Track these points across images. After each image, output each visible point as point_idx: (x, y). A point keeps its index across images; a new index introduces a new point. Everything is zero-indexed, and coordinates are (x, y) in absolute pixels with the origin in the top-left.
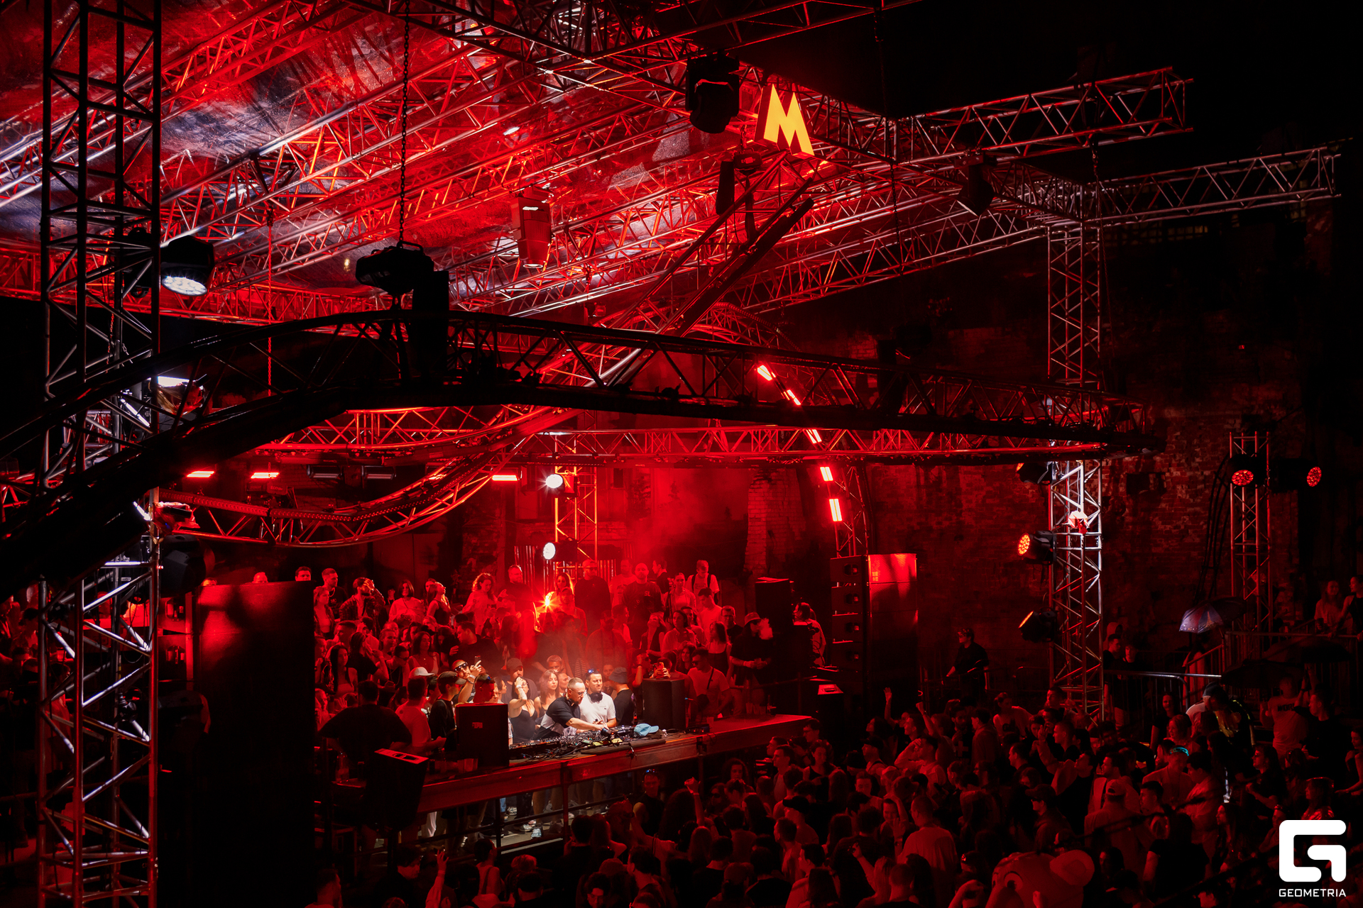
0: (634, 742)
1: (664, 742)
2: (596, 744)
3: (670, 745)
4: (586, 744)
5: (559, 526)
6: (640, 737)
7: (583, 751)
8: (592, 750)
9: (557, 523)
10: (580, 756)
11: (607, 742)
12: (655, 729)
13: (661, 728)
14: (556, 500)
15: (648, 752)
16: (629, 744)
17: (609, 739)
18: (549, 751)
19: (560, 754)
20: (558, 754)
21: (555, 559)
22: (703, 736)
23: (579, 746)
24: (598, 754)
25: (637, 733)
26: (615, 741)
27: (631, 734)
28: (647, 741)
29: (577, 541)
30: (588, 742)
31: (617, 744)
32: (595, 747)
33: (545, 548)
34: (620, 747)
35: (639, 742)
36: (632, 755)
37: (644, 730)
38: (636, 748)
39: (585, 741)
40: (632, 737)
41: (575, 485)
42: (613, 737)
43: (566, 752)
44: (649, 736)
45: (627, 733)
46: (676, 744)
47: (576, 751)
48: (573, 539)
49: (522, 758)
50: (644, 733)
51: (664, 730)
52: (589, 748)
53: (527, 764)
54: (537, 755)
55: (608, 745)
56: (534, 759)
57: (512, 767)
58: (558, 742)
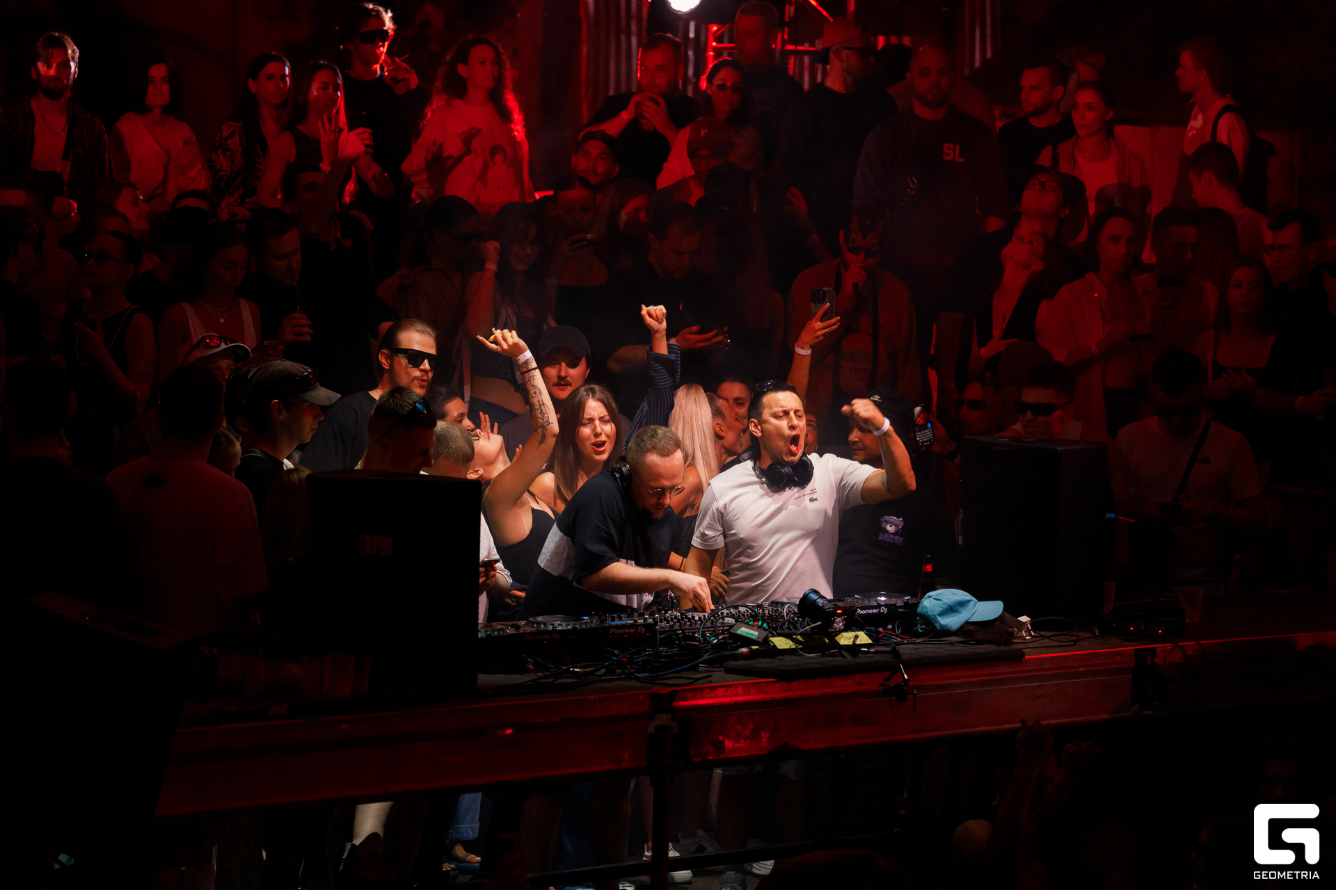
0: (908, 649)
1: (1018, 657)
2: (781, 643)
3: (1038, 668)
4: (747, 641)
6: (933, 631)
7: (732, 663)
8: (763, 663)
11: (820, 641)
12: (990, 610)
13: (1012, 609)
16: (895, 653)
17: (826, 631)
18: (616, 655)
19: (657, 668)
20: (644, 667)
21: (708, 11)
22: (1159, 647)
23: (718, 647)
24: (784, 677)
25: (928, 621)
26: (845, 639)
27: (908, 620)
30: (753, 633)
31: (854, 649)
32: (776, 652)
34: (861, 659)
35: (930, 649)
36: (900, 692)
37: (951, 609)
38: (915, 665)
39: (743, 631)
40: (909, 631)
42: (839, 623)
43: (671, 664)
44: (969, 630)
45: (893, 614)
46: (1058, 668)
47: (710, 663)
49: (524, 670)
50: (953, 622)
51: (1024, 619)
52: (753, 655)
53: (536, 688)
54: (574, 663)
55: (822, 649)
56: (560, 675)
57: (487, 694)
58: (650, 628)
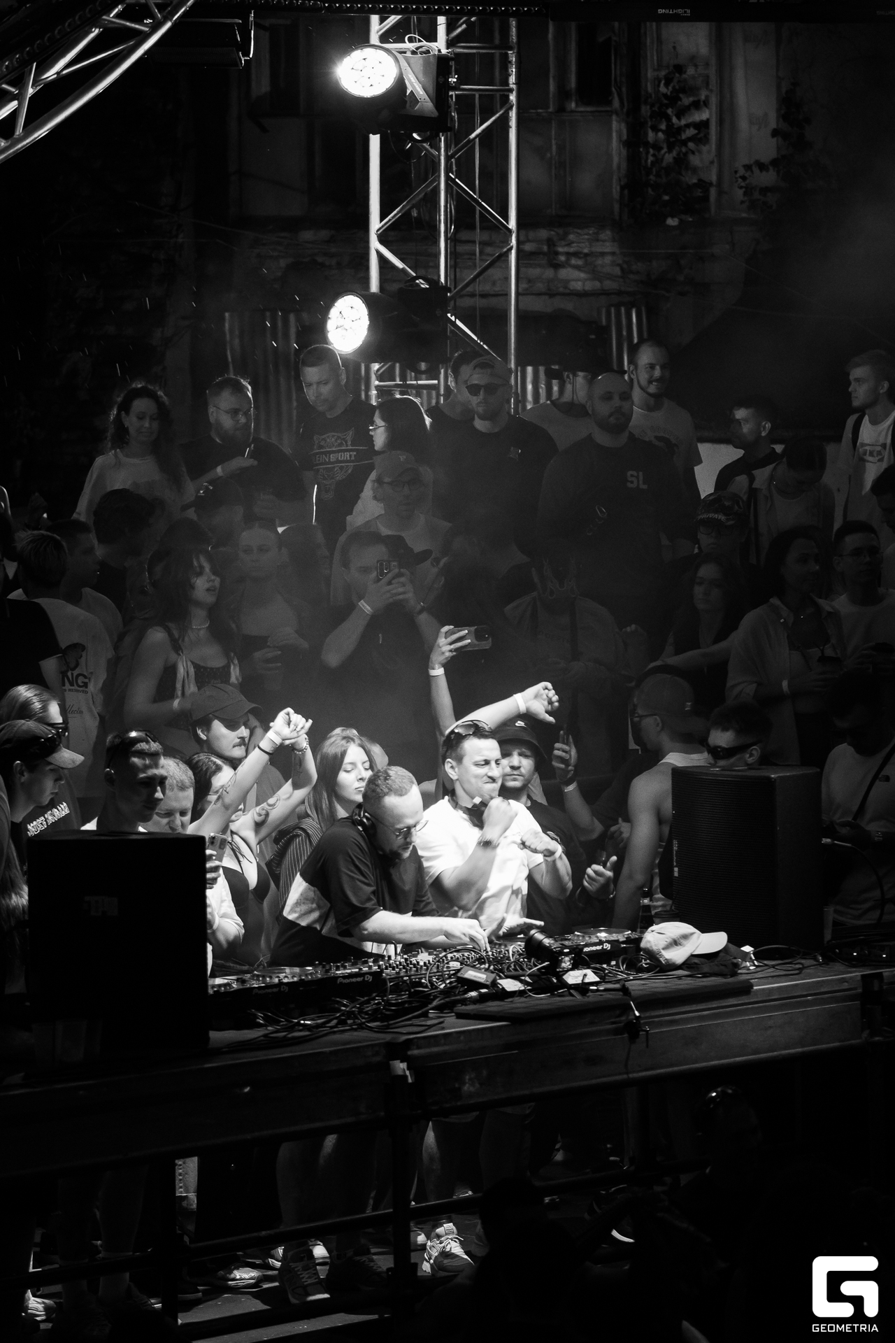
0: (639, 984)
1: (746, 989)
2: (510, 985)
3: (768, 996)
4: (475, 985)
5: (383, 239)
6: (659, 966)
7: (462, 1008)
8: (493, 1006)
9: (375, 224)
10: (453, 1025)
11: (548, 981)
12: (715, 941)
13: (736, 940)
14: (375, 141)
15: (689, 1018)
16: (624, 990)
17: (554, 970)
18: (346, 1005)
19: (387, 1016)
20: (374, 1016)
21: (371, 351)
22: (887, 971)
23: (446, 992)
24: (516, 1019)
25: (652, 955)
26: (573, 977)
27: (632, 955)
28: (689, 983)
29: (446, 289)
30: (480, 976)
31: (583, 988)
32: (505, 995)
33: (334, 313)
34: (591, 998)
35: (658, 984)
36: (633, 1030)
37: (675, 943)
38: (647, 1003)
39: (471, 974)
40: (633, 965)
41: (440, 91)
42: (566, 963)
43: (401, 1011)
44: (695, 963)
45: (616, 950)
46: (786, 999)
47: (440, 1008)
48: (434, 283)
49: (254, 1025)
50: (677, 955)
51: (747, 949)
52: (482, 999)
53: (269, 1043)
54: (303, 1015)
55: (550, 989)
56: (292, 1028)
57: (219, 1051)
58: (377, 975)
